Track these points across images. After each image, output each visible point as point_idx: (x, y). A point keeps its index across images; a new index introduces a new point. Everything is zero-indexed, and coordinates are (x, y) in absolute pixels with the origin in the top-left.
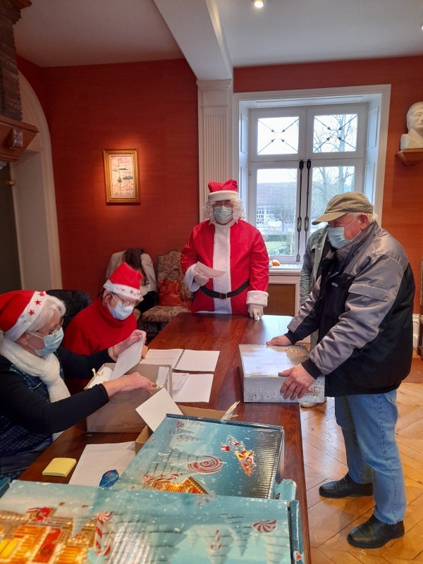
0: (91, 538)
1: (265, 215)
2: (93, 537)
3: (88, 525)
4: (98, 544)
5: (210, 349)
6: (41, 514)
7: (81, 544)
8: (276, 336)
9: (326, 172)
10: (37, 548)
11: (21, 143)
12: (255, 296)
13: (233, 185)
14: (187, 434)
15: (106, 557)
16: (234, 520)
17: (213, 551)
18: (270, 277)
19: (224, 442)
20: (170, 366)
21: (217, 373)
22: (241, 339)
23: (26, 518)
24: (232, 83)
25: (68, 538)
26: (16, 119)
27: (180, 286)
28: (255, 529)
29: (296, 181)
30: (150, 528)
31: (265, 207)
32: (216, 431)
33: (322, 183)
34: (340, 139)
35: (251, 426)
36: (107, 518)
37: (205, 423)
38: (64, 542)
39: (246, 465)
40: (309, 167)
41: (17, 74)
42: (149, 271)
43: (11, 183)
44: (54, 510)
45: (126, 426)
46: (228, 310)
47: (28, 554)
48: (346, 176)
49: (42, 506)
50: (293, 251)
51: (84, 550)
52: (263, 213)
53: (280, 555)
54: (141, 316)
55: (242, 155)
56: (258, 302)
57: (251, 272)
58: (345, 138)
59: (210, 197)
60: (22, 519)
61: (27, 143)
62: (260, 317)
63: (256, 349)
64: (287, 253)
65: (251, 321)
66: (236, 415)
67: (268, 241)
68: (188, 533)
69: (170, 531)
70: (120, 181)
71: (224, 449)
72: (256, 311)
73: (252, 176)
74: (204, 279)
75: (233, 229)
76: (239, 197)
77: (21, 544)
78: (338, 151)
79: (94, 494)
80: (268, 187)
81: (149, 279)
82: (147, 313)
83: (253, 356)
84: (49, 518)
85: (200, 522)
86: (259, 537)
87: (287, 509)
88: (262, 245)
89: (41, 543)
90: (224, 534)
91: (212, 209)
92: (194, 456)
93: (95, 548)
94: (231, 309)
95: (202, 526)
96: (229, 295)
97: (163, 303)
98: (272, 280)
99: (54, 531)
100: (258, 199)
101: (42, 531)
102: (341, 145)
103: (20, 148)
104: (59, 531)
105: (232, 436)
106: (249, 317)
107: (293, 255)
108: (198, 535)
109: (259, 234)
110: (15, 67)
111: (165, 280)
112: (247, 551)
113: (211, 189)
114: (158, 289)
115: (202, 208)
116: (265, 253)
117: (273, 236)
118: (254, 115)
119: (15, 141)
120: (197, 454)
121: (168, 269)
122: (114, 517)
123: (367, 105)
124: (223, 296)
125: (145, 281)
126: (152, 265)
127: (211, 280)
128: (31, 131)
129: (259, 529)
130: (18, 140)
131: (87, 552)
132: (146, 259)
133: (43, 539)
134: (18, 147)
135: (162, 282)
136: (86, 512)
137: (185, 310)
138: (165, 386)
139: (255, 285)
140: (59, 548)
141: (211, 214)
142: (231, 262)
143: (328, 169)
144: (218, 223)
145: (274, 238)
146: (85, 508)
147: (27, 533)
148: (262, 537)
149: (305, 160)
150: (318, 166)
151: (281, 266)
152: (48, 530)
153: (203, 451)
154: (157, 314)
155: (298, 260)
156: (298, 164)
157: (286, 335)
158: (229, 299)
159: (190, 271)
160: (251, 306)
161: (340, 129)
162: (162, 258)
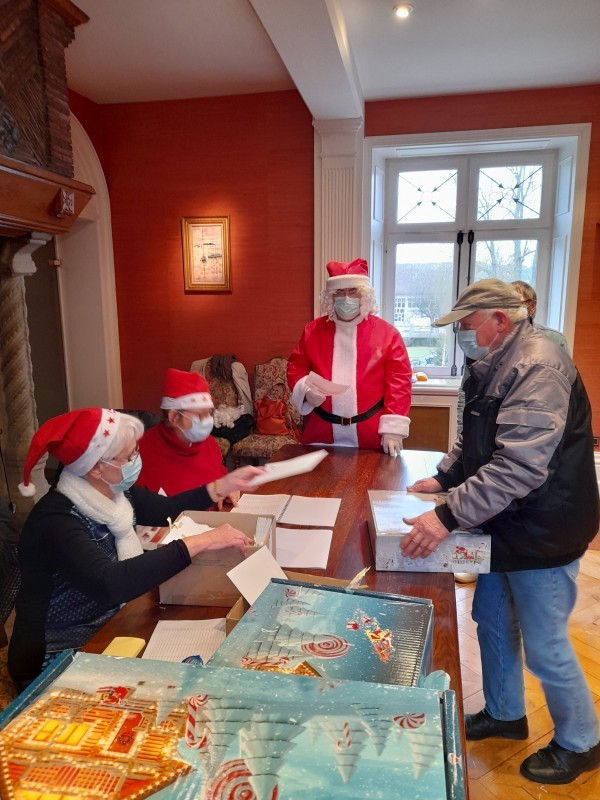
0: (180, 726)
1: (406, 308)
2: (184, 725)
3: (176, 710)
4: (190, 733)
5: (328, 495)
6: (115, 695)
7: (168, 733)
8: (420, 478)
9: (496, 248)
10: (113, 736)
11: (72, 209)
12: (391, 423)
13: (362, 267)
14: (301, 606)
15: (201, 750)
16: (367, 711)
17: (341, 749)
18: (413, 397)
19: (351, 618)
20: (273, 517)
21: (337, 530)
22: (371, 483)
23: (97, 698)
24: (362, 123)
25: (151, 725)
26: (65, 176)
27: (286, 408)
28: (397, 724)
29: (452, 260)
30: (256, 717)
31: (406, 297)
32: (339, 603)
33: (489, 263)
34: (516, 200)
35: (387, 598)
36: (201, 703)
37: (325, 592)
38: (146, 730)
39: (381, 649)
40: (471, 240)
41: (68, 114)
42: (243, 385)
43: (57, 263)
44: (132, 690)
45: (212, 598)
46: (352, 441)
47: (102, 742)
48: (525, 254)
49: (116, 684)
50: (447, 361)
51: (173, 740)
52: (403, 306)
53: (431, 757)
54: (231, 449)
55: (376, 224)
56: (395, 431)
57: (386, 387)
58: (523, 200)
59: (329, 284)
60: (92, 699)
61: (79, 209)
62: (398, 452)
63: (392, 496)
64: (438, 364)
65: (386, 458)
66: (366, 586)
67: (410, 346)
68: (307, 724)
69: (284, 722)
70: (204, 261)
71: (351, 627)
72: (392, 444)
73: (388, 253)
74: (320, 397)
75: (361, 327)
76: (370, 284)
77: (92, 729)
78: (513, 218)
79: (182, 673)
80: (412, 269)
81: (243, 397)
82: (239, 445)
83: (387, 506)
84: (125, 700)
85: (323, 712)
86: (402, 733)
87: (439, 700)
88: (401, 350)
89: (117, 729)
90: (354, 728)
91: (331, 301)
92: (310, 635)
93: (186, 738)
94: (356, 440)
95: (326, 717)
96: (354, 420)
97: (261, 431)
98: (415, 401)
99: (133, 716)
100: (396, 287)
101: (118, 715)
102: (517, 210)
103: (70, 215)
104: (139, 716)
105: (361, 610)
106: (383, 453)
107: (446, 366)
108: (320, 729)
109: (396, 336)
110: (66, 104)
111: (264, 399)
112: (385, 750)
113: (331, 273)
114: (255, 411)
115: (318, 298)
116: (406, 361)
117: (416, 339)
118: (393, 167)
119: (65, 206)
120: (314, 631)
121: (269, 383)
122: (210, 701)
123: (556, 152)
124: (346, 422)
125: (237, 400)
126: (246, 378)
127: (329, 399)
128: (86, 193)
129: (401, 724)
130: (69, 204)
131: (176, 744)
132: (238, 370)
133: (120, 725)
134: (68, 214)
135: (260, 402)
136: (173, 694)
137: (292, 442)
138: (267, 543)
139: (391, 407)
140: (140, 737)
141: (329, 308)
142: (357, 373)
143: (498, 244)
144: (339, 318)
145: (419, 342)
146: (172, 689)
147: (99, 717)
148: (405, 733)
149: (466, 231)
150: (485, 238)
151: (430, 382)
152: (126, 715)
153: (321, 629)
154: (252, 446)
155: (454, 374)
156: (455, 236)
157: (435, 477)
158: (354, 426)
159: (300, 386)
160: (386, 437)
161: (517, 186)
162: (260, 368)
